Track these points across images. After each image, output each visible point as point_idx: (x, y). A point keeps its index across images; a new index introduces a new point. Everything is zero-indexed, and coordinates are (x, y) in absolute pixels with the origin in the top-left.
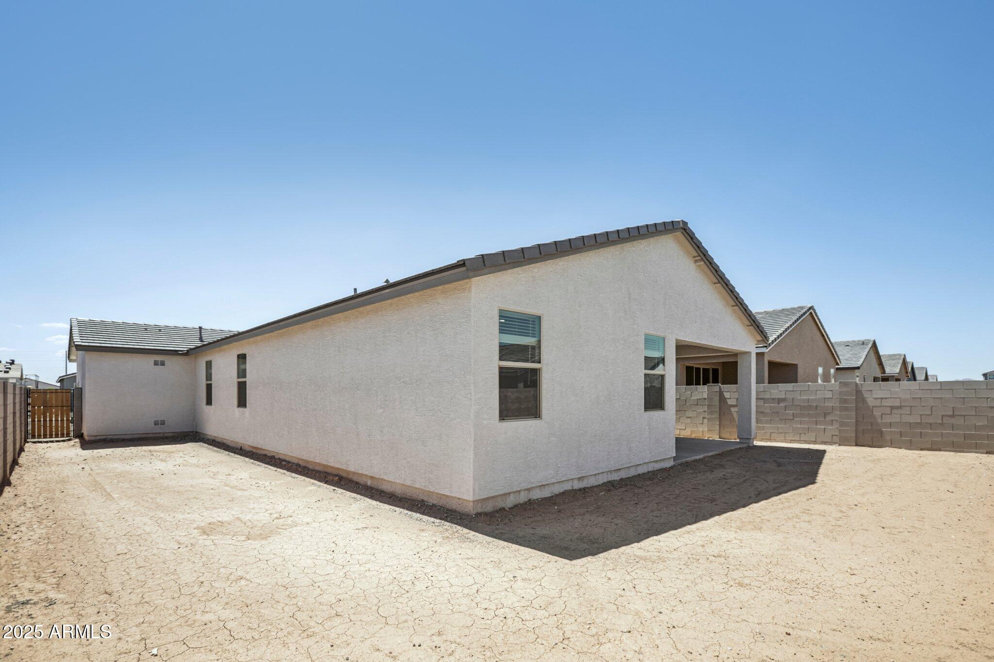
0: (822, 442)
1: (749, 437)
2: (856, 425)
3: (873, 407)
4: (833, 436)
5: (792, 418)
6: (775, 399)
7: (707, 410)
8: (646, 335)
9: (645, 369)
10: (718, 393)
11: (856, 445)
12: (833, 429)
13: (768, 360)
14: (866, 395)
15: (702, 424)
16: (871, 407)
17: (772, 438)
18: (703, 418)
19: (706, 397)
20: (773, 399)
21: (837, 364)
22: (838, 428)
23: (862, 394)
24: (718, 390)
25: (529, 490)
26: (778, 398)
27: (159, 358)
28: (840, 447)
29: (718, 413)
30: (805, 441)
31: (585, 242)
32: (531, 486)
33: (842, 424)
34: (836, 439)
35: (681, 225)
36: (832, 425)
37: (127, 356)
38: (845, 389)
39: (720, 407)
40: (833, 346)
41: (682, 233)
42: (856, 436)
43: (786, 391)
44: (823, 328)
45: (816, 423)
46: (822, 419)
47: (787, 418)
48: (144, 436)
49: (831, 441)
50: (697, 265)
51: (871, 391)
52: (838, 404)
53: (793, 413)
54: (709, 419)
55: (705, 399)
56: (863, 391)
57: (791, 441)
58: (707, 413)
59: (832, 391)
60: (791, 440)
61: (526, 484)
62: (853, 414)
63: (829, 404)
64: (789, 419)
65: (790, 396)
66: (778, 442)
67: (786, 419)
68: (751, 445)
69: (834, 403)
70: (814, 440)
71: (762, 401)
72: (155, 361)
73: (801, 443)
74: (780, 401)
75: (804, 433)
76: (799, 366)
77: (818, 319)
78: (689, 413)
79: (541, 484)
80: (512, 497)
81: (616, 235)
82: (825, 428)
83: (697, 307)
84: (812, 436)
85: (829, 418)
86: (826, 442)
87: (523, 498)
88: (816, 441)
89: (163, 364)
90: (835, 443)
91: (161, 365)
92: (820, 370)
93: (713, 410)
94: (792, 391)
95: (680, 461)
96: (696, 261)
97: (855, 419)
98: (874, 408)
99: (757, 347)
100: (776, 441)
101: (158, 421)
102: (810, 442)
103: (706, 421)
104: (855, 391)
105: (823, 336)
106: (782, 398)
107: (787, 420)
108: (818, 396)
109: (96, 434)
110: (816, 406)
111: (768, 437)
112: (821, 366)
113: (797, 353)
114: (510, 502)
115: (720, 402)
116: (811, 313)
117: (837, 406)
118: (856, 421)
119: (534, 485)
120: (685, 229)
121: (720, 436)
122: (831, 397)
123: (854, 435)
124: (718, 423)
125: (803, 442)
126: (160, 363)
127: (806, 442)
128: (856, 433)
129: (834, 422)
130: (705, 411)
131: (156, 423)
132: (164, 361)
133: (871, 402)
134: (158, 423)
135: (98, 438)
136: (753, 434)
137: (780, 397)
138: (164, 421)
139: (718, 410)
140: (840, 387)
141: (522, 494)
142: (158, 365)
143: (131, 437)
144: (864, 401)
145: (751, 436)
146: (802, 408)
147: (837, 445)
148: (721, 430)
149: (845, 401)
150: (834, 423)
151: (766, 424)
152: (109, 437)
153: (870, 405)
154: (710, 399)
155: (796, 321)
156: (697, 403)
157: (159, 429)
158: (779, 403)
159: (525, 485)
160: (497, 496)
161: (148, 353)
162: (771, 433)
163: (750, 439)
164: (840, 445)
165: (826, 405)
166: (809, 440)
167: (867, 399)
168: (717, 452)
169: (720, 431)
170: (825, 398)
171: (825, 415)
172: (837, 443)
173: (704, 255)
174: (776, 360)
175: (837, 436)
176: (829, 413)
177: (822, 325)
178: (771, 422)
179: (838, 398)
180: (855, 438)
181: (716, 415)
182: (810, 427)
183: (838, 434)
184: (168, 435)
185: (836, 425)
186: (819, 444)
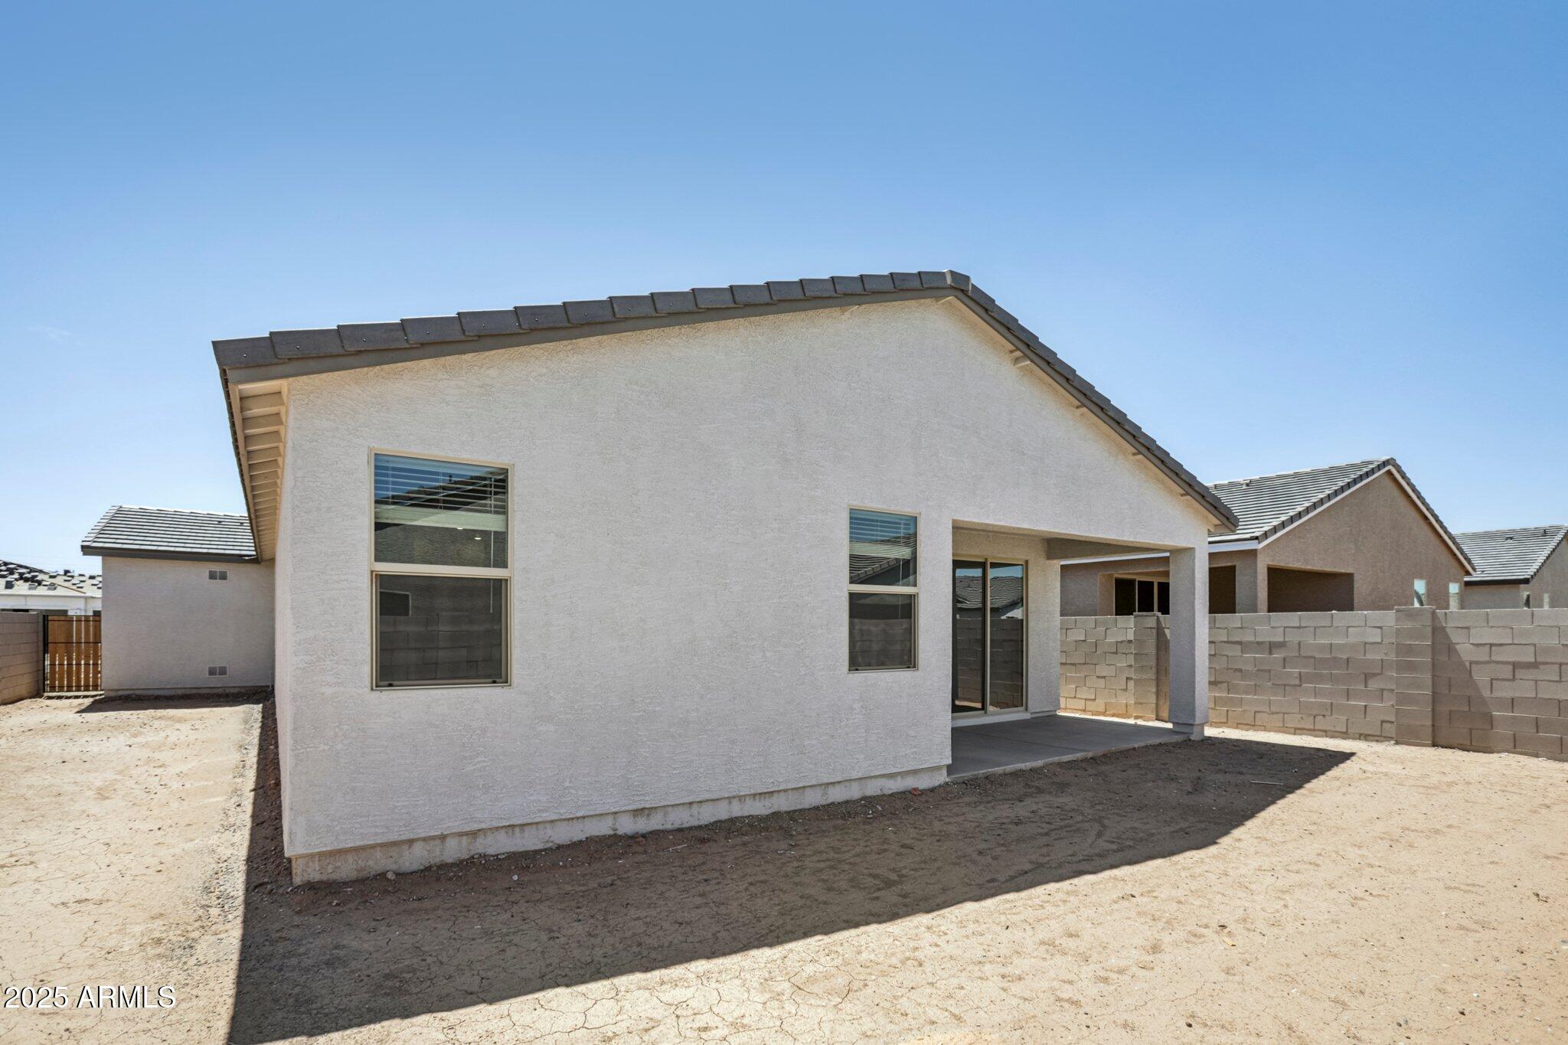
0: (1361, 735)
1: (1191, 722)
2: (1434, 702)
3: (1471, 663)
4: (1382, 722)
5: (1297, 682)
6: (1262, 643)
7: (1133, 664)
8: (852, 511)
9: (851, 582)
10: (1154, 631)
11: (1434, 745)
12: (1383, 709)
13: (1268, 565)
14: (1455, 637)
15: (1126, 690)
16: (1468, 664)
17: (1257, 724)
18: (1127, 678)
19: (1132, 639)
20: (1259, 643)
21: (1468, 573)
22: (1393, 706)
23: (1447, 637)
24: (1155, 625)
25: (474, 834)
26: (1270, 642)
27: (217, 567)
28: (1398, 747)
29: (1154, 670)
30: (1325, 731)
31: (616, 310)
32: (476, 826)
33: (1402, 699)
34: (1391, 730)
35: (949, 280)
36: (1382, 700)
37: (166, 565)
38: (1408, 625)
39: (1158, 659)
40: (1455, 542)
41: (956, 296)
42: (1433, 726)
43: (1285, 627)
44: (1424, 503)
45: (1348, 694)
46: (1362, 687)
47: (1287, 683)
48: (194, 691)
49: (1379, 734)
50: (1019, 368)
51: (1468, 628)
52: (1393, 657)
53: (1300, 673)
54: (1136, 681)
55: (1130, 642)
56: (1448, 630)
57: (1296, 731)
58: (1133, 669)
59: (1381, 628)
60: (1296, 729)
61: (456, 824)
62: (1427, 677)
63: (1373, 656)
64: (1292, 686)
65: (1293, 638)
66: (1269, 731)
67: (1285, 685)
68: (1193, 738)
69: (1386, 654)
70: (1345, 730)
71: (1239, 647)
72: (210, 572)
73: (1316, 736)
74: (1272, 647)
75: (1324, 716)
76: (1356, 577)
77: (1409, 483)
78: (1103, 670)
79: (508, 824)
80: (418, 850)
81: (728, 297)
82: (1366, 706)
83: (1024, 454)
84: (1339, 721)
85: (1374, 685)
86: (1369, 735)
87: (453, 851)
88: (1346, 733)
89: (223, 576)
90: (1388, 738)
91: (220, 579)
92: (1420, 586)
93: (1144, 664)
94: (1299, 627)
95: (967, 775)
96: (1017, 360)
97: (1431, 690)
98: (1473, 666)
99: (1210, 543)
100: (1265, 729)
101: (215, 668)
102: (1337, 734)
103: (1131, 684)
104: (1429, 630)
105: (1426, 518)
106: (1279, 642)
107: (1287, 688)
108: (1351, 640)
109: (116, 688)
110: (1348, 659)
111: (1250, 721)
112: (1421, 578)
113: (1353, 552)
114: (414, 859)
115: (1158, 648)
116: (1389, 473)
117: (1393, 661)
118: (1433, 692)
119: (483, 826)
120: (962, 290)
121: (1157, 716)
122: (1379, 640)
123: (1429, 723)
124: (1154, 690)
125: (1320, 733)
126: (218, 575)
127: (1327, 733)
128: (1433, 719)
129: (1385, 693)
130: (1130, 666)
131: (212, 672)
132: (226, 572)
133: (1465, 650)
134: (216, 671)
135: (120, 693)
136: (1198, 714)
137: (1272, 640)
138: (225, 667)
139: (1153, 663)
140: (1397, 620)
141: (452, 843)
142: (216, 579)
143: (172, 693)
144: (1451, 649)
145: (1194, 720)
146: (1318, 662)
147: (1393, 742)
148: (1161, 703)
149: (1409, 650)
150: (1384, 696)
151: (1246, 693)
152: (138, 692)
153: (1464, 659)
154: (1139, 642)
155: (1342, 489)
156: (1117, 649)
157: (216, 682)
158: (1270, 653)
159: (456, 826)
160: (373, 847)
161: (200, 560)
162: (1255, 712)
163: (1192, 725)
164: (1397, 743)
165: (1369, 656)
166: (1333, 729)
167: (1457, 647)
168: (1090, 755)
169: (1157, 705)
170: (1365, 643)
171: (1367, 677)
172: (1392, 738)
173: (1028, 346)
174: (1290, 565)
175: (1393, 722)
176: (1375, 675)
177: (1419, 497)
178: (1255, 689)
179: (1393, 643)
180: (1431, 729)
181: (1152, 675)
182: (1334, 702)
183: (1393, 720)
184: (232, 691)
185: (1390, 701)
186: (1354, 739)
